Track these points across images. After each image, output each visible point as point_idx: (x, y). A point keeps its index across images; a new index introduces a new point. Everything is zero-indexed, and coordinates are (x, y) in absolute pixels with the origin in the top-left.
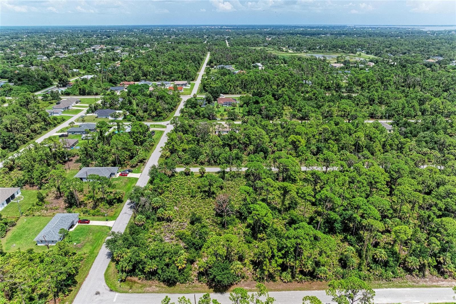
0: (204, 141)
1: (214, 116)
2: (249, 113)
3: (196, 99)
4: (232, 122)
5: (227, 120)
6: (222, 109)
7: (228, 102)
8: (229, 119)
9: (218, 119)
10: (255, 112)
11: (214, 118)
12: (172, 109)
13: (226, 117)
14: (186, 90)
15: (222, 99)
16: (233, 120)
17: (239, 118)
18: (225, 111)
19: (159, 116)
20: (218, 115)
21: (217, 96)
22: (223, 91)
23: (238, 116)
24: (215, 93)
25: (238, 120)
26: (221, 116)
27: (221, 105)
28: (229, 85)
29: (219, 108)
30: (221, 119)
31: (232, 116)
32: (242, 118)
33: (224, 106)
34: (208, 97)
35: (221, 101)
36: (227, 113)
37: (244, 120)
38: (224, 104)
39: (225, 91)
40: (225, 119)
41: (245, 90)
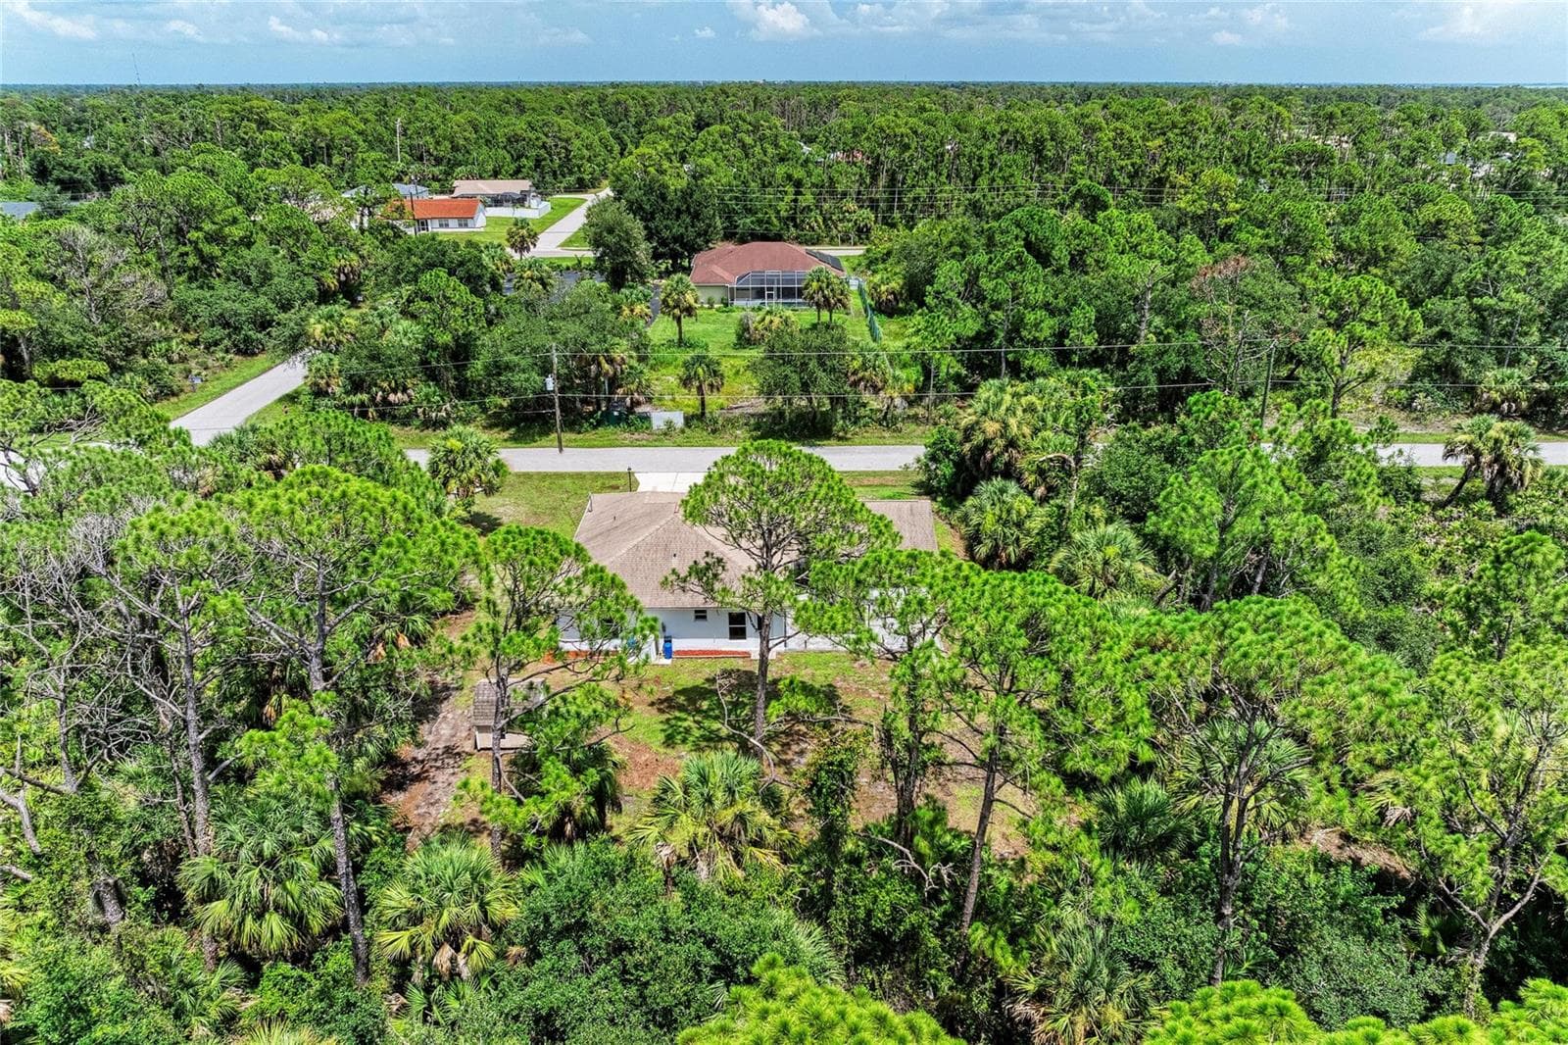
5: (759, 424)
6: (713, 329)
7: (777, 272)
8: (778, 417)
11: (613, 409)
13: (747, 394)
15: (728, 251)
16: (819, 426)
18: (744, 339)
20: (661, 377)
21: (691, 233)
22: (745, 222)
23: (876, 390)
24: (679, 211)
25: (875, 431)
26: (686, 382)
27: (717, 295)
28: (789, 177)
29: (689, 311)
30: (688, 420)
31: (805, 388)
32: (911, 404)
33: (744, 307)
34: (611, 231)
35: (718, 270)
36: (756, 353)
37: (968, 432)
38: (742, 292)
39: (760, 222)
40: (732, 422)
41: (897, 214)
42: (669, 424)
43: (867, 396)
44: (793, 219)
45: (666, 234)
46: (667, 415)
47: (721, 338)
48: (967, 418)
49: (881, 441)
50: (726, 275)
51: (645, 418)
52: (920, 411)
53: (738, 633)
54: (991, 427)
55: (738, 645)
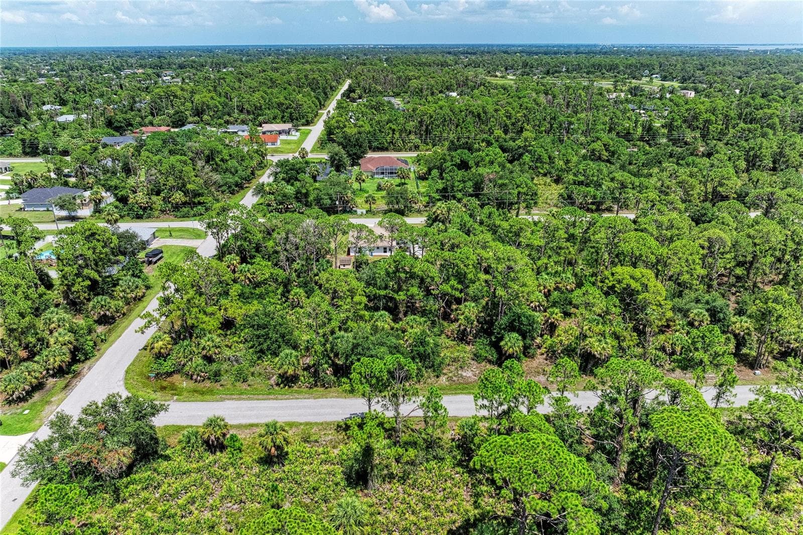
0: (305, 285)
1: (348, 202)
2: (446, 194)
3: (307, 163)
4: (398, 219)
5: (386, 212)
6: (370, 186)
7: (388, 167)
8: (390, 211)
9: (359, 212)
10: (460, 191)
11: (347, 209)
12: (237, 185)
13: (382, 205)
14: (288, 142)
15: (372, 159)
16: (401, 213)
17: (416, 207)
18: (379, 188)
19: (194, 203)
20: (360, 200)
21: (359, 152)
22: (375, 144)
23: (416, 203)
24: (355, 145)
25: (416, 214)
26: (366, 202)
27: (369, 174)
28: (391, 128)
29: (364, 181)
30: (367, 212)
31: (397, 203)
32: (426, 207)
33: (378, 178)
34: (337, 155)
35: (369, 166)
36: (384, 193)
37: (434, 213)
38: (377, 173)
39: (380, 144)
40: (378, 212)
41: (429, 141)
42: (362, 213)
43: (413, 205)
44: (392, 142)
45: (351, 153)
46: (361, 210)
47: (372, 188)
48: (434, 209)
49: (417, 216)
50: (372, 168)
51: (356, 211)
52: (428, 209)
53: (385, 252)
54: (439, 212)
55: (385, 254)
